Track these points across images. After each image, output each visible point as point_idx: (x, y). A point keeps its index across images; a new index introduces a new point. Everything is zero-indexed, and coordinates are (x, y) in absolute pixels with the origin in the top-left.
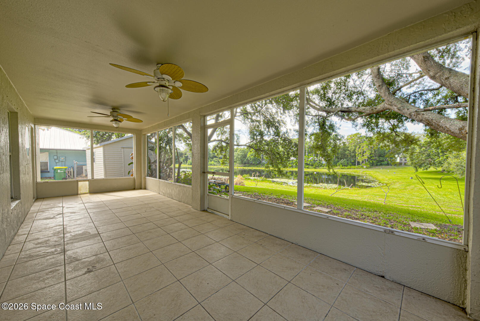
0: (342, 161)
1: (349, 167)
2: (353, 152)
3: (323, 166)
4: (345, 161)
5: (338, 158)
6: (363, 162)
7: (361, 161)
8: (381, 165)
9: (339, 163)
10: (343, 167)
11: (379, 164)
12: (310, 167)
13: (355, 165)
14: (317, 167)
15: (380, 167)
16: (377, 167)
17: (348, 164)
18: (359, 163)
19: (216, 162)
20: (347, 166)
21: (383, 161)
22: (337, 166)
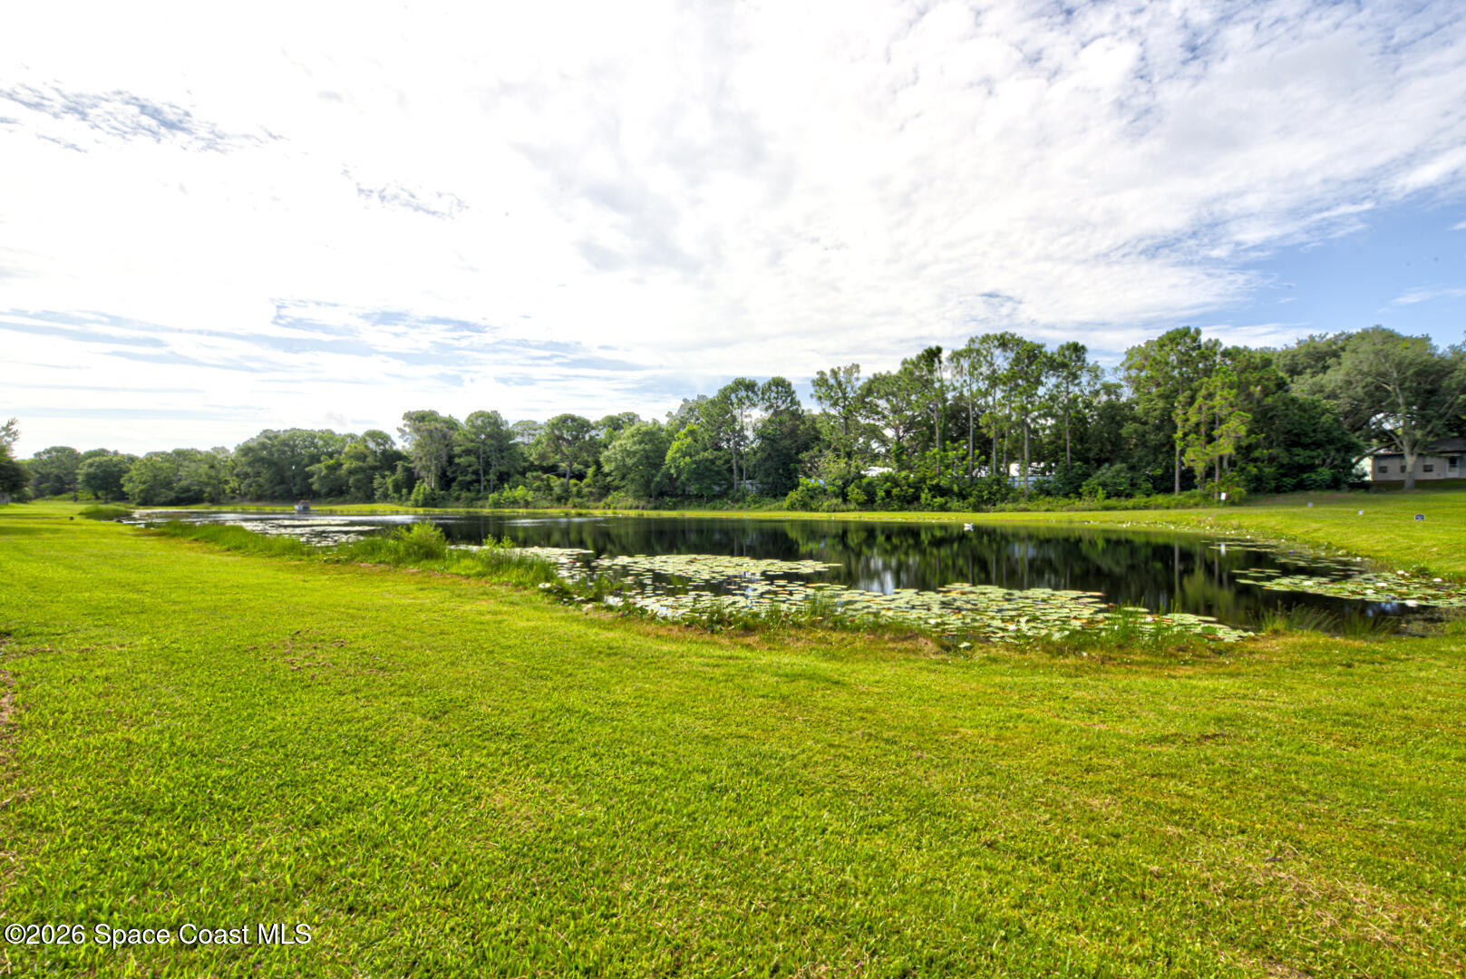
0: (1106, 472)
1: (1139, 499)
2: (1158, 428)
3: (1015, 500)
4: (1119, 472)
5: (1086, 461)
6: (1209, 473)
7: (1200, 468)
8: (1301, 487)
9: (1093, 481)
10: (1113, 502)
11: (1289, 481)
12: (955, 503)
13: (1170, 490)
14: (987, 502)
15: (1298, 496)
16: (1281, 497)
17: (1133, 485)
18: (1188, 480)
19: (538, 489)
20: (1129, 496)
21: (1311, 468)
22: (1079, 495)
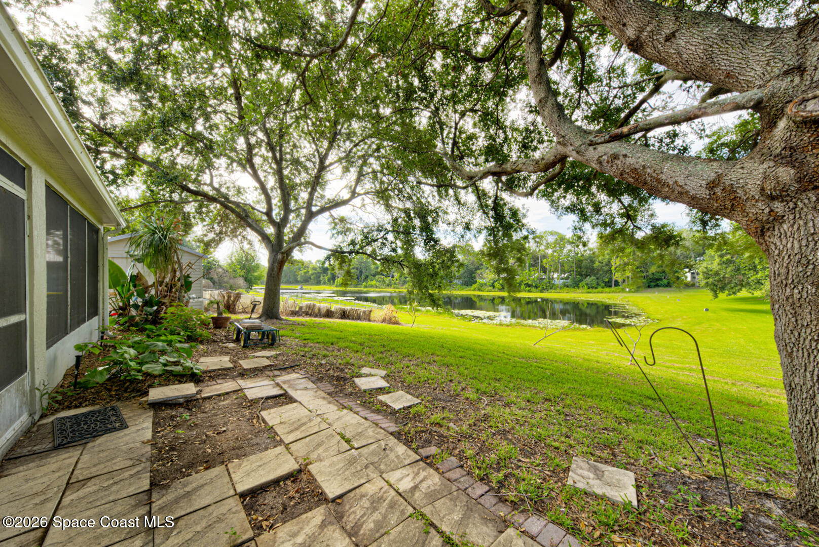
0: (588, 280)
1: (600, 289)
2: (607, 265)
3: (555, 289)
4: (592, 280)
5: (581, 275)
6: (624, 281)
7: (620, 280)
8: (657, 286)
9: (583, 283)
10: (590, 290)
11: (653, 284)
12: (533, 289)
13: (611, 286)
14: (545, 289)
15: (656, 289)
16: (649, 290)
17: (598, 284)
18: (617, 284)
19: (380, 281)
20: (596, 288)
21: (660, 279)
22: (579, 288)
